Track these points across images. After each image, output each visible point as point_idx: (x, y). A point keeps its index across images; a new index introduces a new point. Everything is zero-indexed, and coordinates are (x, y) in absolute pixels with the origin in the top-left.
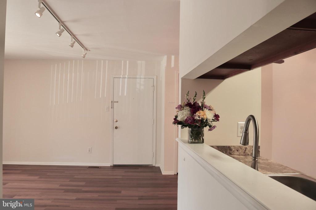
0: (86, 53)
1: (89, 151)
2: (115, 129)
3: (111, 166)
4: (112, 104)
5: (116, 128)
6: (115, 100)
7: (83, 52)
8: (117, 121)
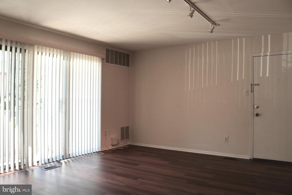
0: (214, 28)
1: (226, 140)
2: (256, 117)
3: (250, 159)
4: (251, 87)
5: (257, 115)
6: (256, 82)
7: (211, 26)
8: (258, 107)
